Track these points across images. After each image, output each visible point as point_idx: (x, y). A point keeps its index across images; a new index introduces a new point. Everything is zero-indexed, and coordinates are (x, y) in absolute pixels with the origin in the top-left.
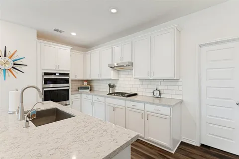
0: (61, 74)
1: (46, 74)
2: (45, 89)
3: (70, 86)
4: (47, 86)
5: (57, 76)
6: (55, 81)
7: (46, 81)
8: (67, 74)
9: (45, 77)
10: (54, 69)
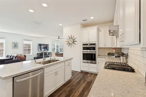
0: (91, 44)
1: (84, 45)
2: (83, 52)
3: (97, 52)
4: (84, 51)
5: (89, 45)
6: (87, 48)
7: (84, 48)
8: (95, 44)
9: (83, 46)
10: (87, 41)
